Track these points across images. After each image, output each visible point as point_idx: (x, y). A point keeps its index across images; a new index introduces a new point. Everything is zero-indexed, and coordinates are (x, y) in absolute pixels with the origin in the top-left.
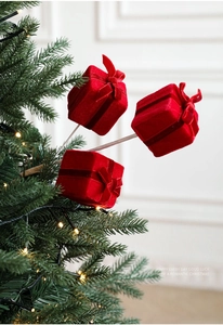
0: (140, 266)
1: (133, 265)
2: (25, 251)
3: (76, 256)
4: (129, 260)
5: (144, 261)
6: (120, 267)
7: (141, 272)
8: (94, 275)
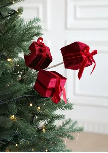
0: (73, 125)
1: (70, 124)
2: (13, 116)
3: (43, 119)
4: (68, 122)
5: (76, 123)
6: (64, 125)
7: (74, 128)
8: (49, 129)
